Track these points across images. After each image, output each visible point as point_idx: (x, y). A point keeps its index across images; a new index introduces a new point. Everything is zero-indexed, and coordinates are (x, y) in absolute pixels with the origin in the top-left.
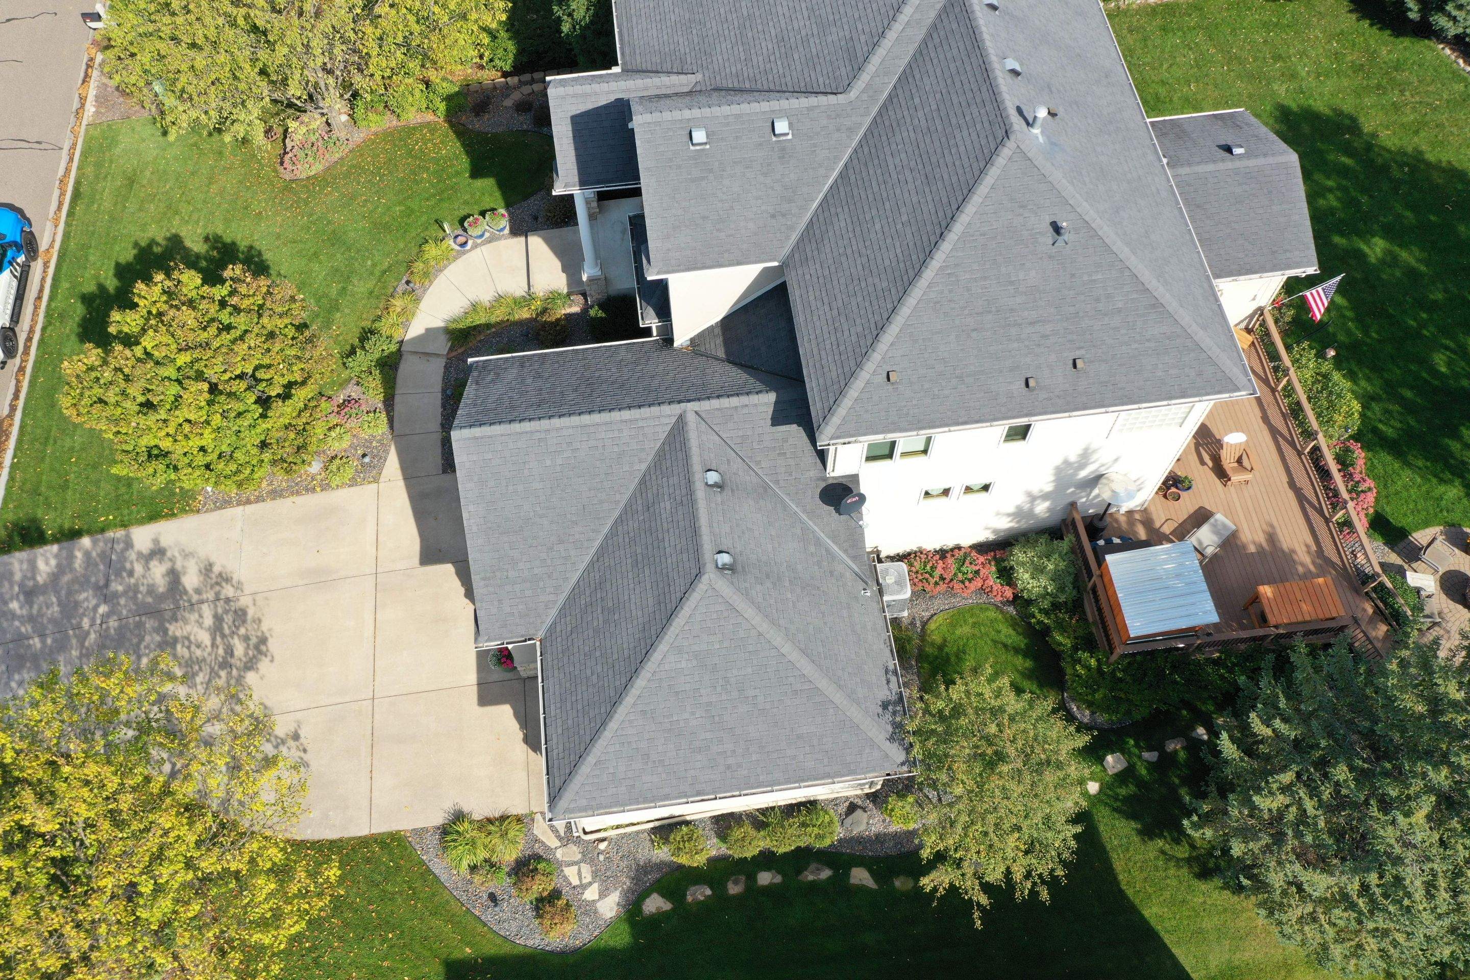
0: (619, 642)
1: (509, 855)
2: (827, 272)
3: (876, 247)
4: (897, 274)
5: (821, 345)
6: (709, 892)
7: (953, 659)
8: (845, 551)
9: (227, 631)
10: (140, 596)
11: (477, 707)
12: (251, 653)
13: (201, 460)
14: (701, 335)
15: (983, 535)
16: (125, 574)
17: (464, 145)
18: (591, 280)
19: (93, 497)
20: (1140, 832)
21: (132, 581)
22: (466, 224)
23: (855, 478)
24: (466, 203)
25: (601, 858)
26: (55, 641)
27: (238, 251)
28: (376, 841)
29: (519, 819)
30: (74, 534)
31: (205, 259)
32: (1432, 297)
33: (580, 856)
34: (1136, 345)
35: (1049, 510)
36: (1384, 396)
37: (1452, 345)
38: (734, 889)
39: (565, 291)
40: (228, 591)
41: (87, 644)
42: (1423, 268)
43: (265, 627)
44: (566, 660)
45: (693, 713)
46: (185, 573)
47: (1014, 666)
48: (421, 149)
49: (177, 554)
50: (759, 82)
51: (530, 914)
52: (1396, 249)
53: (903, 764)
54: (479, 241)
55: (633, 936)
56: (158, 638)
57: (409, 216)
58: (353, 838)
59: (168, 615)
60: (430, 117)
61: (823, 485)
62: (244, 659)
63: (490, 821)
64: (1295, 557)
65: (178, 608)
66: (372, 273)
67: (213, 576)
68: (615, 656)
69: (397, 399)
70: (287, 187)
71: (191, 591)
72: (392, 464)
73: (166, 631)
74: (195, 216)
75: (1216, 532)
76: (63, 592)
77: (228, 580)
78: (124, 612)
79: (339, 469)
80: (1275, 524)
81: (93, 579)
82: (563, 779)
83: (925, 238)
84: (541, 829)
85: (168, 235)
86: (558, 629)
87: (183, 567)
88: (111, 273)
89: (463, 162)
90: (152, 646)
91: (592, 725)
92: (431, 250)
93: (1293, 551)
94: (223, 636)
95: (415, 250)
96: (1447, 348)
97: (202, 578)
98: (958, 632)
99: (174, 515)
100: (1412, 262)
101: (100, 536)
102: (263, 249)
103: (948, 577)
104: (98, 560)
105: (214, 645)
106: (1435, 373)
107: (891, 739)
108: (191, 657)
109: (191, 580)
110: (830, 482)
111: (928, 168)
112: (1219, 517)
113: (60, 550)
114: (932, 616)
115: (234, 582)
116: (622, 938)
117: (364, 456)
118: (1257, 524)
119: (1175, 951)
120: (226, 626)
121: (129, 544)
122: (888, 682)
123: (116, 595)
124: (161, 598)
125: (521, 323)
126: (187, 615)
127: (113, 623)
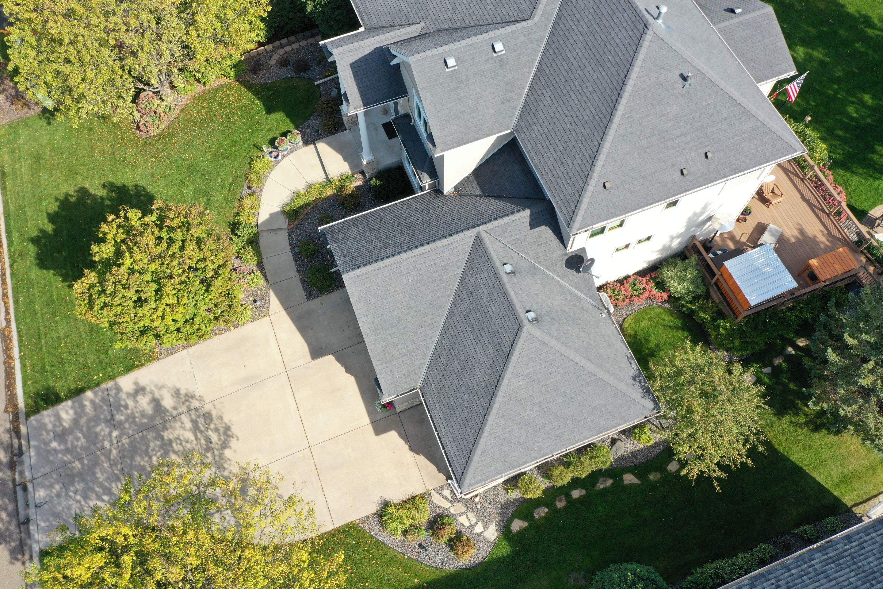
0: (476, 378)
1: (423, 518)
2: (546, 130)
3: (576, 110)
4: (595, 123)
5: (556, 175)
6: (546, 510)
7: (643, 341)
8: (585, 294)
9: (202, 428)
10: (137, 420)
11: (376, 437)
12: (222, 438)
13: (173, 328)
14: (461, 183)
15: (642, 265)
16: (122, 409)
17: (254, 94)
18: (369, 163)
19: (84, 366)
20: (775, 414)
21: (129, 411)
22: (276, 144)
23: (583, 250)
24: (269, 130)
25: (478, 506)
26: (88, 461)
27: (129, 190)
28: (340, 531)
29: (422, 496)
30: (80, 391)
31: (108, 199)
32: (837, 75)
33: (465, 509)
34: (738, 138)
35: (680, 243)
36: (828, 137)
37: (855, 100)
38: (560, 504)
39: (350, 173)
40: (195, 404)
41: (112, 457)
42: (827, 59)
43: (226, 420)
44: (442, 396)
45: (531, 410)
46: (163, 399)
47: (679, 337)
48: (227, 102)
49: (153, 388)
50: (467, 21)
51: (447, 550)
52: (810, 51)
53: (653, 409)
54: (285, 153)
55: (512, 547)
56: (158, 443)
57: (235, 146)
58: (325, 533)
59: (160, 427)
60: (225, 80)
61: (566, 258)
62: (219, 443)
63: (405, 502)
64: (817, 239)
65: (165, 421)
66: (224, 187)
67: (182, 396)
68: (476, 388)
69: (264, 261)
70: (146, 143)
71: (170, 409)
72: (274, 303)
73: (162, 438)
74: (90, 174)
75: (773, 235)
76: (85, 429)
77: (193, 397)
78: (131, 432)
79: (242, 313)
80: (801, 222)
81: (102, 417)
82: (462, 467)
83: (608, 98)
84: (436, 499)
85: (77, 189)
86: (431, 380)
87: (160, 395)
88: (46, 221)
89: (258, 105)
90: (157, 449)
91: (473, 431)
92: (258, 165)
93: (815, 236)
94: (201, 432)
95: (247, 166)
96: (853, 103)
97: (175, 400)
98: (642, 325)
99: (142, 365)
100: (821, 56)
101: (97, 389)
102: (145, 185)
103: (629, 294)
104: (101, 404)
105: (196, 438)
106: (851, 118)
107: (644, 397)
108: (184, 450)
109: (168, 402)
110: (570, 255)
111: (598, 56)
112: (771, 226)
113: (74, 403)
114: (624, 319)
115: (197, 397)
116: (505, 550)
117: (255, 301)
118: (791, 225)
119: (813, 475)
120: (201, 426)
121: (118, 389)
122: (631, 364)
123: (121, 423)
124: (152, 418)
125: (328, 198)
126: (173, 424)
127: (125, 441)
